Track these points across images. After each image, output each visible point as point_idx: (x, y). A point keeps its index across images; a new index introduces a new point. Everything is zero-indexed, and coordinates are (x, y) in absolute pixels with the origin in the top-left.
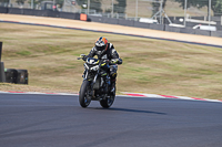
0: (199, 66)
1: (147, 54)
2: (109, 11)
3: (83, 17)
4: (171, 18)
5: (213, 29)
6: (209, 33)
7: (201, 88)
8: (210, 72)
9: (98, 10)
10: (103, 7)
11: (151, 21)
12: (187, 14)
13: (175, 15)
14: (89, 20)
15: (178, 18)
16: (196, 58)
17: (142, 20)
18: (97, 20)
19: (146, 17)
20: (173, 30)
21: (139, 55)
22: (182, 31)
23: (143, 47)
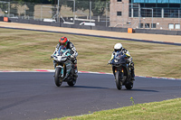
0: (85, 50)
1: (49, 43)
2: (23, 15)
3: (6, 19)
4: (65, 18)
5: (93, 24)
6: (91, 28)
7: (86, 65)
8: (92, 54)
9: (16, 14)
10: (19, 12)
11: (51, 21)
12: (76, 15)
13: (67, 16)
14: (9, 21)
15: (69, 18)
16: (82, 44)
17: (45, 20)
18: (15, 21)
19: (47, 18)
20: (66, 26)
21: (43, 43)
22: (72, 27)
23: (47, 38)
